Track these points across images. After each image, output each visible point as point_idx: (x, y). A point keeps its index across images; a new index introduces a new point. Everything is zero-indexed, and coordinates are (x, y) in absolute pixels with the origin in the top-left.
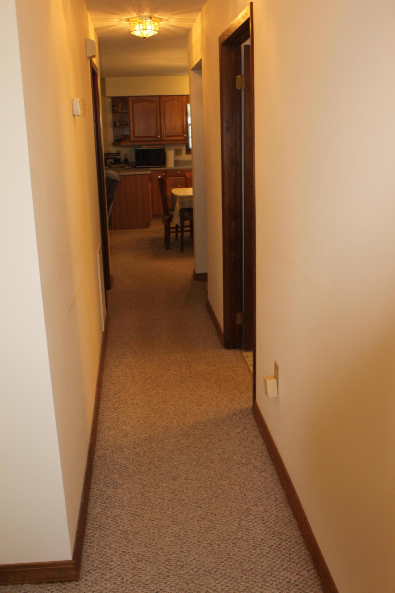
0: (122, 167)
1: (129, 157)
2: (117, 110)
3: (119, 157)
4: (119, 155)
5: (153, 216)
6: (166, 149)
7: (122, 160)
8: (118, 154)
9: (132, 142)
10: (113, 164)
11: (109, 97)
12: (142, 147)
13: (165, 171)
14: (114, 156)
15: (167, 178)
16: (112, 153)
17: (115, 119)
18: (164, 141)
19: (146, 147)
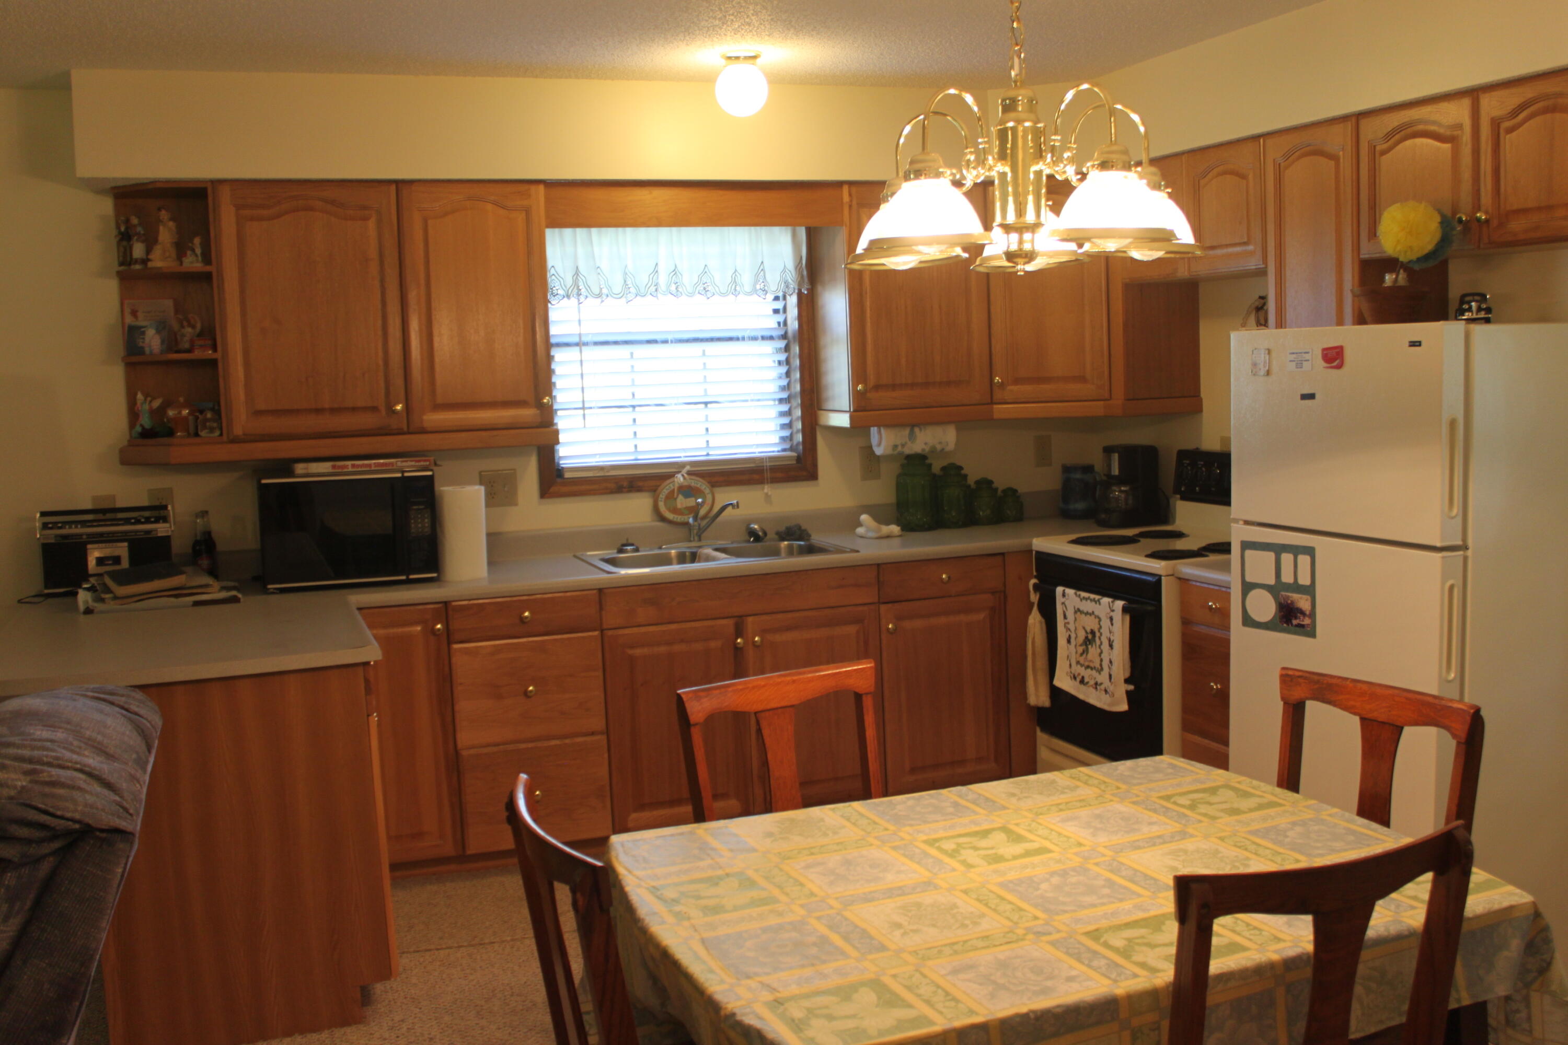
0: (178, 592)
1: (221, 527)
2: (145, 261)
3: (162, 529)
4: (165, 519)
5: (394, 867)
6: (440, 475)
7: (180, 546)
8: (158, 512)
9: (234, 440)
10: (123, 578)
11: (97, 186)
12: (300, 468)
13: (445, 609)
14: (127, 521)
15: (456, 646)
16: (119, 505)
17: (134, 313)
18: (423, 431)
19: (325, 467)
